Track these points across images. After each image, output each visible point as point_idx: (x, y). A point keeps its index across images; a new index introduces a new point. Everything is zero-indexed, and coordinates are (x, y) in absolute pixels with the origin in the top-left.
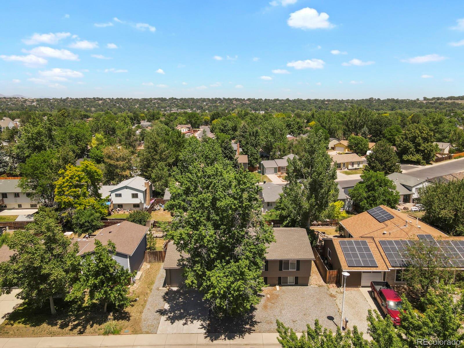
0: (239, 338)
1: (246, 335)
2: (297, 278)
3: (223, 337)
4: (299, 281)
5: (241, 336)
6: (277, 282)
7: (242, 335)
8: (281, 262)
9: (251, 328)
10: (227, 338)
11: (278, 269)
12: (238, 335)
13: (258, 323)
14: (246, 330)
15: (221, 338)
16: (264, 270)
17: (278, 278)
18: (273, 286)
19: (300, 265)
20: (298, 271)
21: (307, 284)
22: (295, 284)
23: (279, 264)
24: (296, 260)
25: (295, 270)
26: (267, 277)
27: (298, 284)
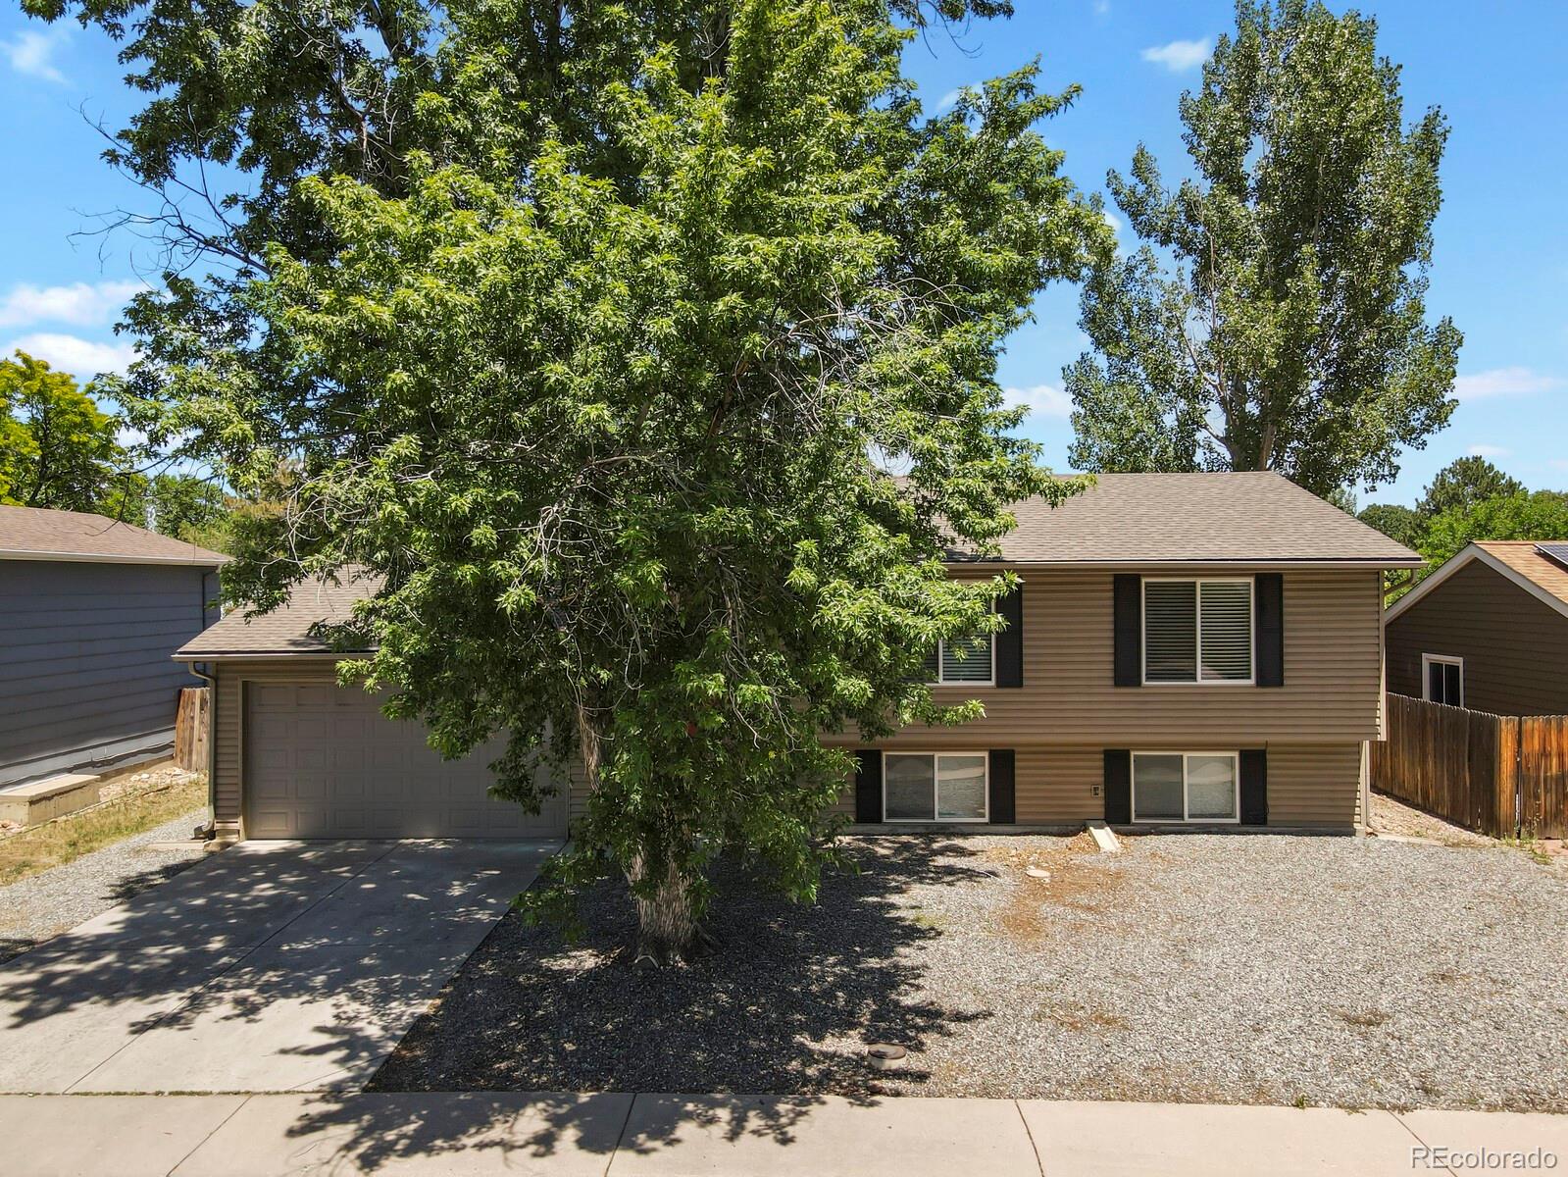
0: (733, 1135)
1: (814, 1108)
2: (1254, 764)
3: (532, 1120)
4: (1279, 794)
5: (754, 1121)
6: (1096, 805)
7: (771, 1115)
8: (1125, 583)
9: (881, 1056)
10: (570, 1134)
11: (1106, 667)
12: (724, 1114)
13: (959, 1017)
14: (827, 1075)
15: (497, 1132)
16: (993, 683)
17: (1102, 764)
18: (1063, 829)
19: (1285, 626)
20: (1271, 693)
21: (1346, 819)
22: (1244, 821)
23: (1112, 619)
24: (1251, 580)
25: (1249, 678)
26: (1016, 749)
27: (1269, 818)
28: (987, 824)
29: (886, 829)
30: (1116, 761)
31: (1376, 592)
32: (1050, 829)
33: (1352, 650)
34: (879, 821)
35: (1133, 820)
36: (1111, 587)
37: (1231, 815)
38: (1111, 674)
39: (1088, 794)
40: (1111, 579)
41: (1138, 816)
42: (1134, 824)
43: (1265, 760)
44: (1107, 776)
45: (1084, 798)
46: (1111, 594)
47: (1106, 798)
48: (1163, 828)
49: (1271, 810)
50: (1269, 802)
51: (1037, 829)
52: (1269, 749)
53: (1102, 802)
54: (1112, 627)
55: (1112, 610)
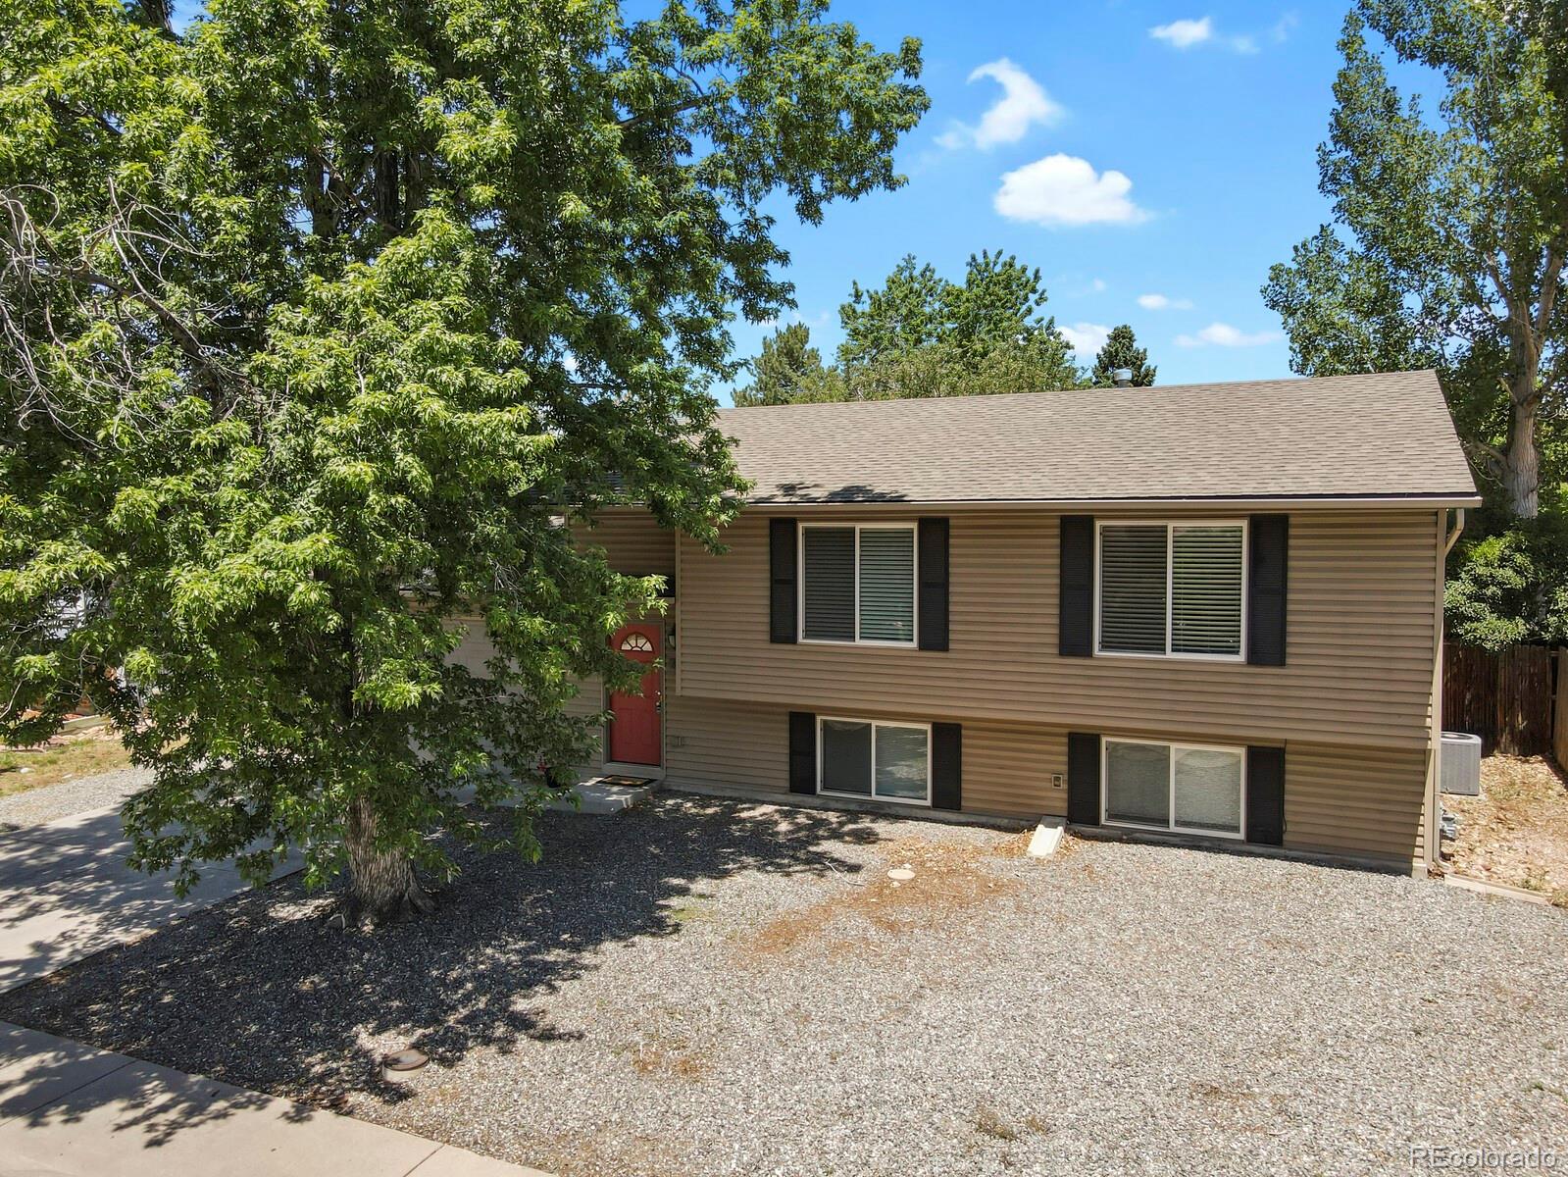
2: (1266, 765)
4: (1301, 808)
6: (1057, 797)
8: (1074, 526)
11: (1048, 630)
16: (914, 644)
17: (1065, 749)
18: (1013, 823)
19: (1291, 585)
20: (1268, 675)
21: (1402, 851)
22: (1251, 838)
23: (1057, 571)
24: (1244, 524)
25: (1237, 653)
26: (963, 723)
27: (1286, 837)
28: (927, 808)
29: (817, 802)
30: (1083, 747)
31: (1433, 541)
32: (999, 821)
33: (1391, 621)
34: (812, 792)
35: (1103, 821)
36: (1057, 531)
37: (1236, 829)
38: (1056, 641)
39: (1048, 785)
40: (1057, 522)
41: (1111, 816)
42: (1104, 827)
43: (1283, 762)
44: (1071, 763)
45: (1045, 789)
46: (1057, 541)
47: (1071, 791)
48: (1138, 835)
49: (1289, 827)
50: (1288, 817)
51: (983, 819)
52: (1289, 747)
53: (1065, 796)
54: (1057, 581)
55: (1057, 561)
